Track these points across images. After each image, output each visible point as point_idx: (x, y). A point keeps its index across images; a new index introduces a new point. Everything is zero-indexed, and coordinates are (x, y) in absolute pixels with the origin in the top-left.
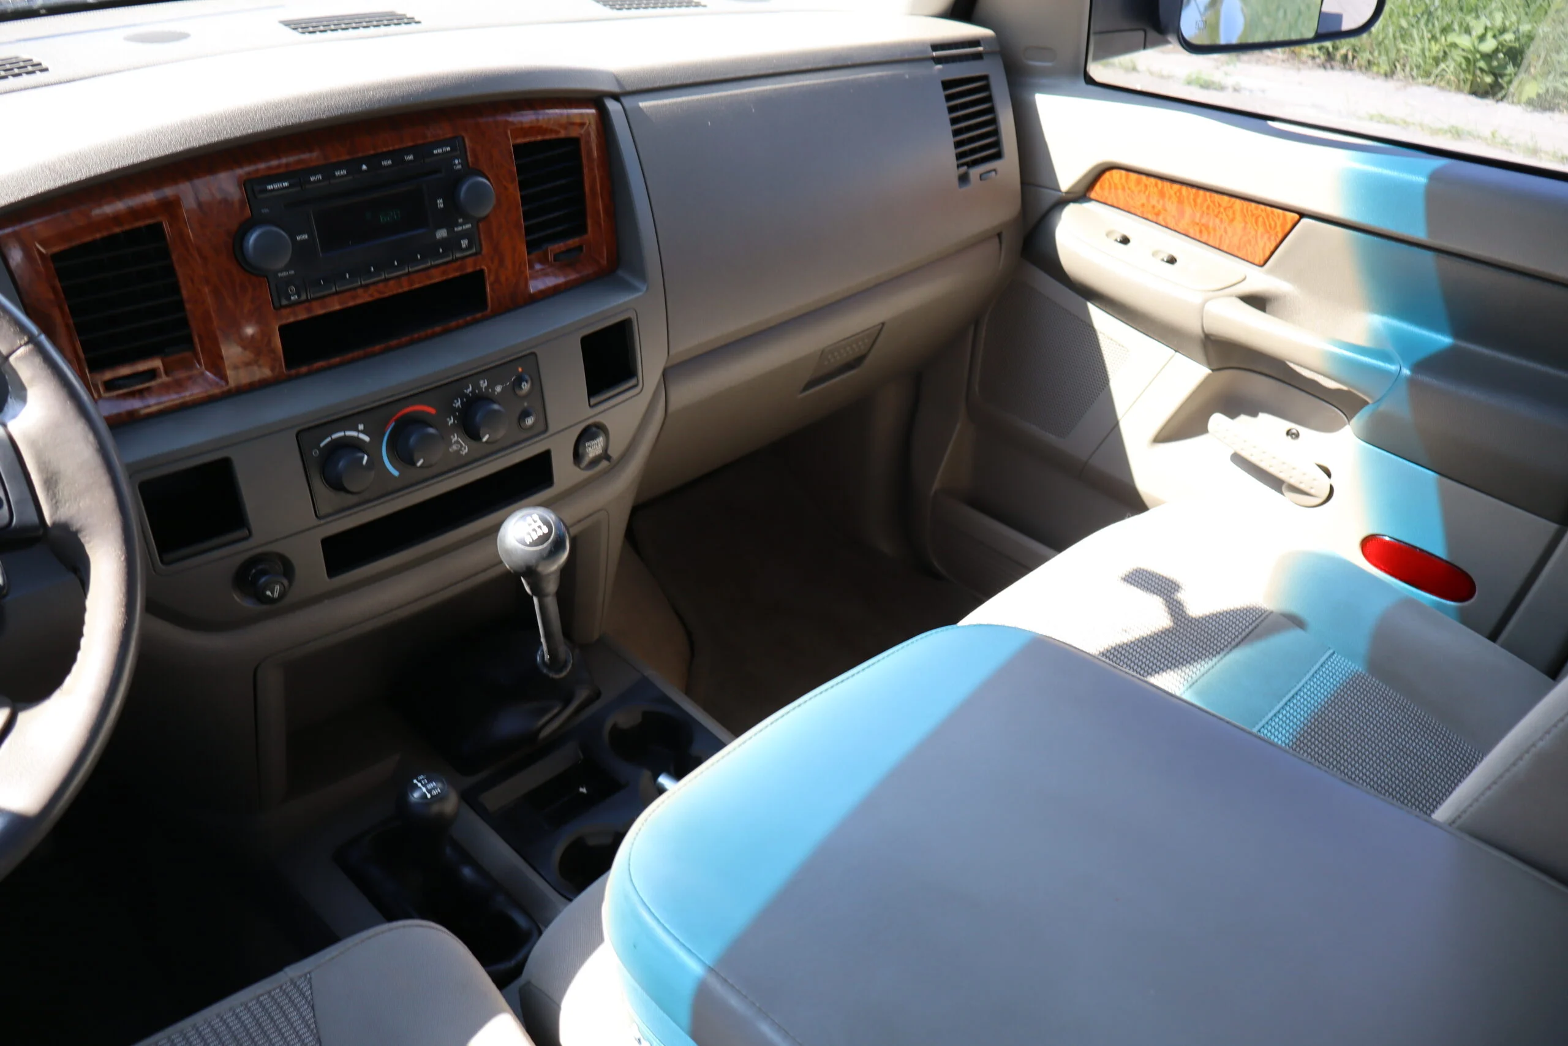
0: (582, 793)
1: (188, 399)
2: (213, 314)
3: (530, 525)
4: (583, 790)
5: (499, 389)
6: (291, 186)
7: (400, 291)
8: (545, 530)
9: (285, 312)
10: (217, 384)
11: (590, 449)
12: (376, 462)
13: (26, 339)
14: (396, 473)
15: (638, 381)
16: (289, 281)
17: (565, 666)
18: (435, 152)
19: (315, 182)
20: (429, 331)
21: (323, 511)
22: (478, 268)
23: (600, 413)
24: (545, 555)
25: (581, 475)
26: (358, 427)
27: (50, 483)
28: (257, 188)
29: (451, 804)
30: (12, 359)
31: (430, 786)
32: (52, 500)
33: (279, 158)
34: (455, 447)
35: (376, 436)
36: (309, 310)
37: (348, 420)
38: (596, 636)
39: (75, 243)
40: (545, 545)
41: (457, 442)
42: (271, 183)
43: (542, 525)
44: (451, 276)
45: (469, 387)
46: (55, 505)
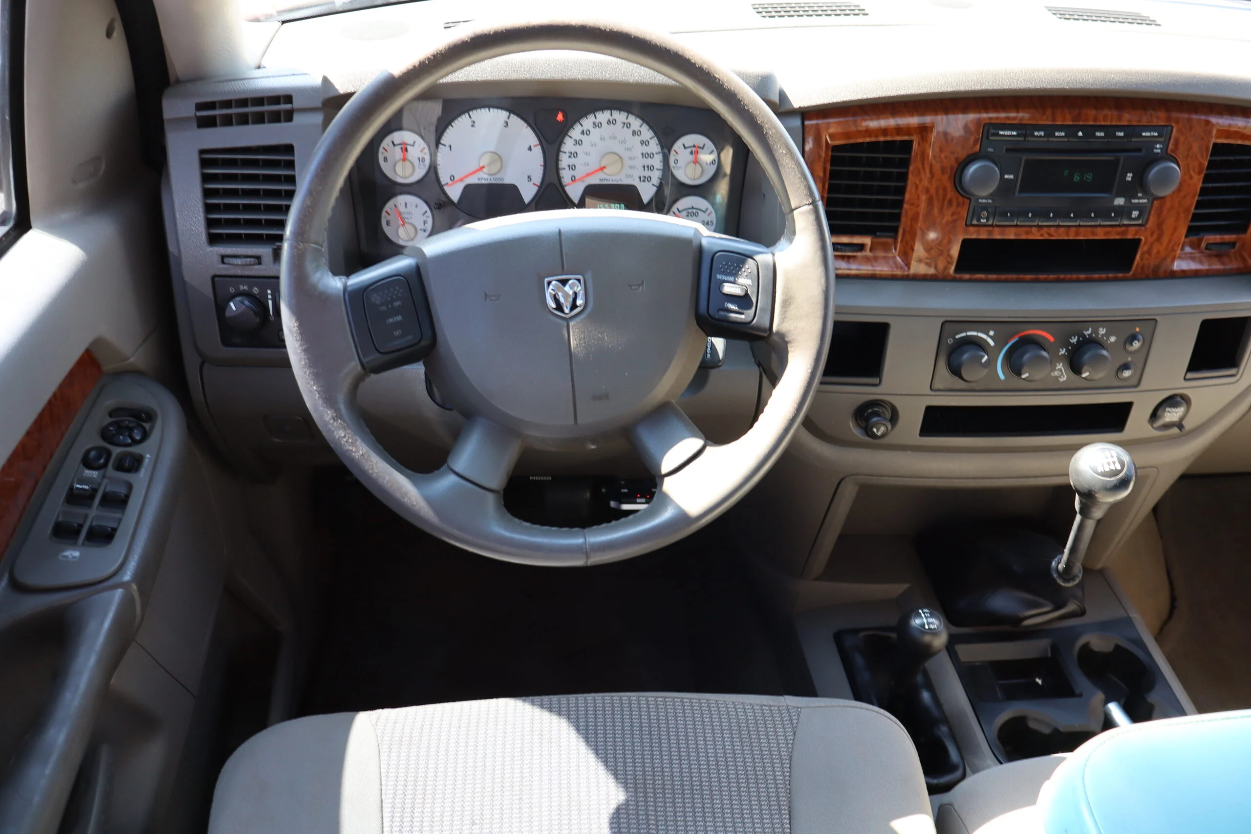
0: (1037, 683)
1: (878, 272)
2: (921, 216)
3: (1107, 458)
4: (1039, 681)
5: (1113, 339)
6: (1018, 135)
7: (1066, 238)
8: (1119, 468)
9: (971, 229)
10: (902, 268)
11: (1168, 414)
12: (991, 363)
13: (810, 201)
14: (1002, 377)
15: (1238, 372)
16: (984, 207)
17: (1073, 579)
18: (1144, 134)
19: (1037, 136)
20: (1075, 276)
21: (937, 385)
22: (1137, 237)
23: (1191, 388)
24: (1108, 487)
25: (1150, 431)
26: (989, 332)
27: (786, 303)
28: (992, 131)
29: (940, 641)
30: (795, 212)
31: (930, 620)
32: (782, 315)
33: (1018, 112)
34: (1056, 373)
35: (1000, 343)
36: (990, 233)
37: (983, 324)
38: (1099, 566)
39: (852, 141)
40: (1113, 479)
41: (1060, 370)
42: (1003, 130)
43: (1117, 462)
44: (1112, 237)
45: (1088, 330)
46: (783, 319)
